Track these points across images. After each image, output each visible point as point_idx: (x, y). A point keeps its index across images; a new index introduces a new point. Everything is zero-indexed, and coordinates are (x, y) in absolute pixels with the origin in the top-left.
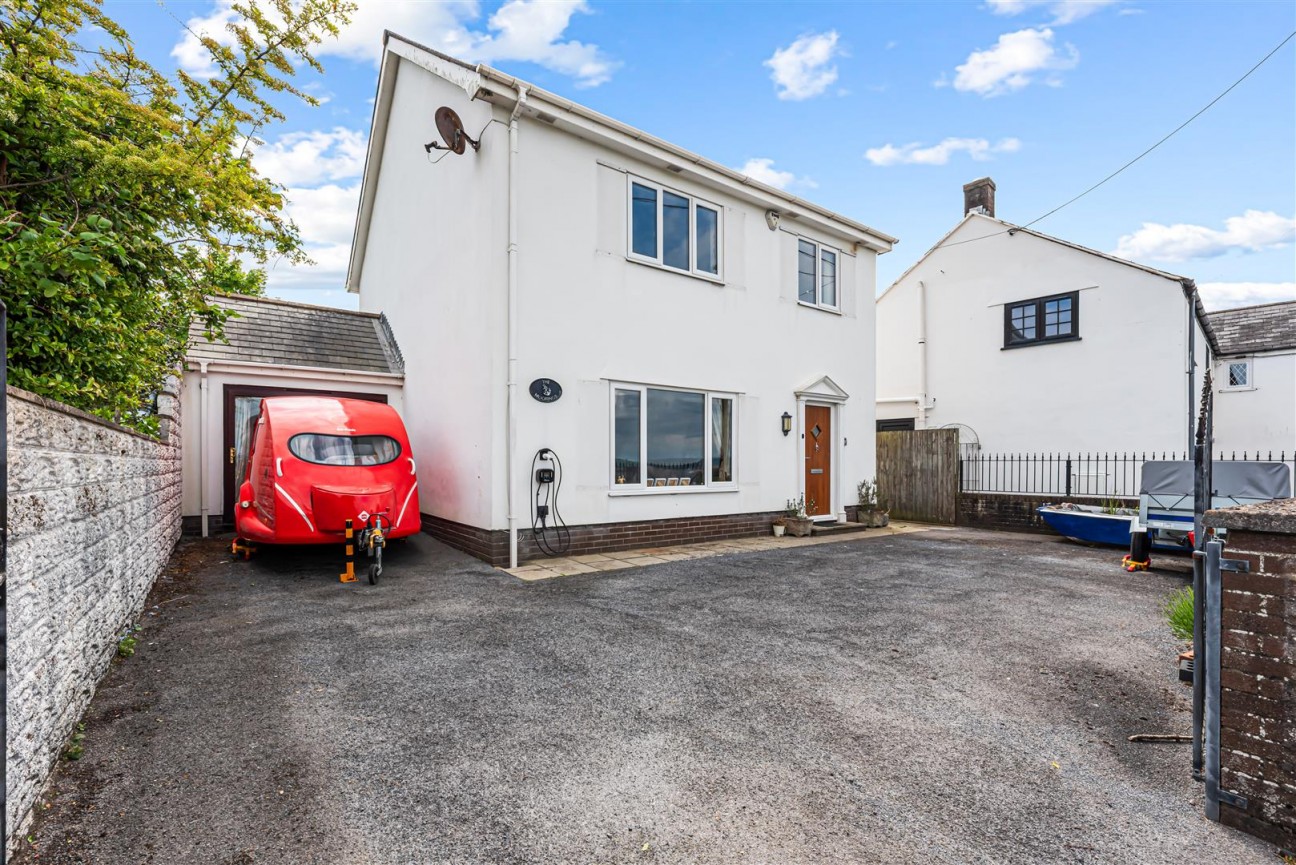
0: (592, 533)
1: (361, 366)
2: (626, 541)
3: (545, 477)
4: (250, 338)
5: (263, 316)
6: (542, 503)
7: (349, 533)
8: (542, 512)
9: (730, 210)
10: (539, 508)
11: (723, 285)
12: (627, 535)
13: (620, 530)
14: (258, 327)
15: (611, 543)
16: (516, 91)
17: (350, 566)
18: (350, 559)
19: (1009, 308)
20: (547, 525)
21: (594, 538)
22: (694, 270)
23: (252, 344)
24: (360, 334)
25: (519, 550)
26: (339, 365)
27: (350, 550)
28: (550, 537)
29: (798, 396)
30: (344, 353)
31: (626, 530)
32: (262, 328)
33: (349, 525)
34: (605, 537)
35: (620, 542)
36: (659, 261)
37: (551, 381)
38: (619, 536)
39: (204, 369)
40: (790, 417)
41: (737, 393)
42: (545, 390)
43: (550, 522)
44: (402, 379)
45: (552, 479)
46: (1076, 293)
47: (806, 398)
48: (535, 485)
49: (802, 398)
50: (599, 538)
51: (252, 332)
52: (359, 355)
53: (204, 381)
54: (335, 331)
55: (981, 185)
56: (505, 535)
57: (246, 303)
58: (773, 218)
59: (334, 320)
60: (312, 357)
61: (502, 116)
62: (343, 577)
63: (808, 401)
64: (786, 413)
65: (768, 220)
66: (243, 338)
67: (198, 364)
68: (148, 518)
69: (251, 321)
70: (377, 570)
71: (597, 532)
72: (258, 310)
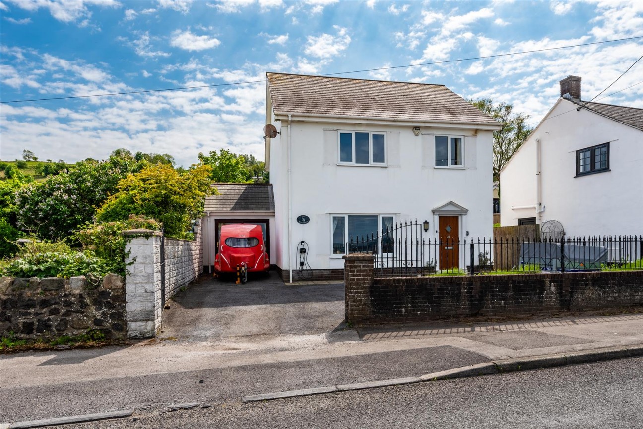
0: (323, 272)
1: (259, 209)
2: (338, 277)
3: (303, 251)
4: (223, 201)
5: (229, 191)
6: (302, 261)
7: (238, 269)
8: (302, 264)
9: (391, 132)
10: (301, 262)
11: (387, 167)
12: (339, 274)
13: (335, 272)
14: (227, 196)
15: (332, 277)
16: (287, 116)
17: (239, 279)
18: (238, 277)
19: (578, 153)
20: (304, 269)
21: (324, 275)
22: (371, 163)
23: (224, 204)
24: (262, 194)
25: (293, 278)
26: (252, 209)
27: (238, 274)
28: (305, 274)
29: (433, 212)
30: (255, 204)
31: (338, 272)
32: (228, 196)
33: (238, 266)
34: (328, 275)
35: (336, 277)
36: (354, 162)
37: (305, 216)
38: (335, 274)
39: (209, 215)
40: (428, 223)
41: (396, 214)
42: (303, 219)
43: (305, 268)
44: (274, 212)
45: (305, 252)
46: (609, 143)
47: (438, 213)
48: (299, 254)
49: (435, 213)
50: (326, 275)
51: (224, 198)
52: (260, 204)
53: (209, 218)
54: (253, 194)
55: (567, 81)
56: (288, 271)
57: (224, 186)
58: (416, 131)
59: (253, 189)
60: (243, 206)
61: (285, 124)
62: (237, 282)
63: (439, 214)
64: (426, 221)
65: (414, 132)
66: (221, 201)
67: (207, 213)
68: (189, 263)
69: (225, 193)
70: (245, 280)
71: (325, 273)
72: (227, 188)
